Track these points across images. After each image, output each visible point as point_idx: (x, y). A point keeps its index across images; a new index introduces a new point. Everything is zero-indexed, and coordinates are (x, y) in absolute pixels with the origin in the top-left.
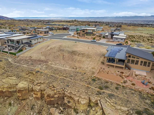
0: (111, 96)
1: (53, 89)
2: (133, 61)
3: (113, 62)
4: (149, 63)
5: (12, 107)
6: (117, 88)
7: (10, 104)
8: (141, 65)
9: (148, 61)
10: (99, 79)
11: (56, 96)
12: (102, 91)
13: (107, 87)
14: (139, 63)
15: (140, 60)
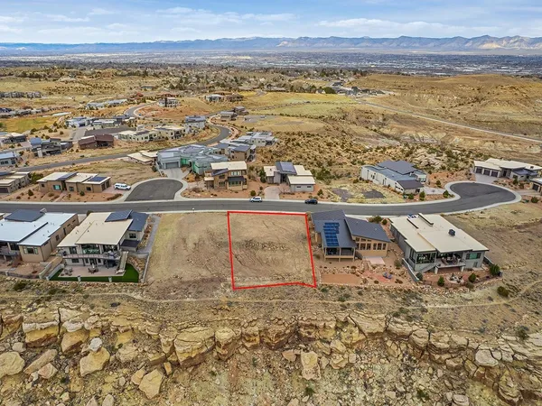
0: (359, 306)
1: (280, 322)
2: (363, 247)
3: (335, 254)
4: (385, 245)
5: (218, 376)
6: (360, 294)
7: (213, 374)
8: (375, 249)
9: (383, 243)
10: (331, 287)
11: (288, 331)
12: (345, 303)
13: (347, 296)
14: (372, 246)
15: (372, 243)
